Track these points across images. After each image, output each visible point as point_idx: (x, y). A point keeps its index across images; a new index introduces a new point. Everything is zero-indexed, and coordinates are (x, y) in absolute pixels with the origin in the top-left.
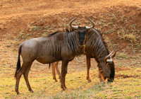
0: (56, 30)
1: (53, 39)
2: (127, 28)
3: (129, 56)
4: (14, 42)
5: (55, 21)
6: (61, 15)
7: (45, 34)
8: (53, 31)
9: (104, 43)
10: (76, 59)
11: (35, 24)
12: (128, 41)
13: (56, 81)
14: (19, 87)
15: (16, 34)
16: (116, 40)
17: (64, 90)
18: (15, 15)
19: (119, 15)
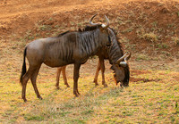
0: (68, 29)
1: (63, 39)
2: (147, 26)
3: (150, 58)
4: (20, 43)
5: (66, 20)
6: (73, 13)
7: (54, 34)
8: (64, 31)
9: (119, 43)
10: (90, 61)
11: (43, 23)
12: (148, 40)
13: (68, 86)
14: (27, 94)
15: (22, 35)
16: (135, 40)
17: (77, 96)
18: (21, 13)
19: (138, 12)
